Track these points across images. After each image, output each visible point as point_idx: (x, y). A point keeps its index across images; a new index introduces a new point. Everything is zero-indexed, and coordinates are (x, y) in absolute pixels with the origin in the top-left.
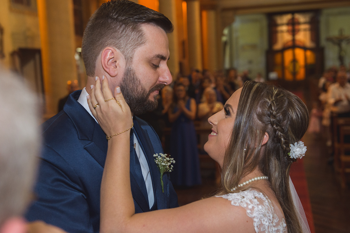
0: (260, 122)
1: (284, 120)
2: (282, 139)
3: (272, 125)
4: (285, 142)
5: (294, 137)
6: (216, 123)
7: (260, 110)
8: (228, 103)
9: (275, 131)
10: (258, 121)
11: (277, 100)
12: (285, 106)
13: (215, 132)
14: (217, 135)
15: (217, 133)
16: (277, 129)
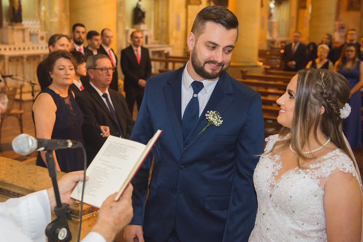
0: (316, 100)
1: (333, 95)
2: (334, 107)
3: (325, 100)
4: (336, 109)
5: (341, 104)
6: (283, 104)
7: (315, 92)
8: (289, 89)
9: (328, 104)
10: (315, 99)
11: (325, 82)
12: (331, 84)
13: (284, 110)
14: (286, 112)
15: (286, 111)
16: (330, 102)
